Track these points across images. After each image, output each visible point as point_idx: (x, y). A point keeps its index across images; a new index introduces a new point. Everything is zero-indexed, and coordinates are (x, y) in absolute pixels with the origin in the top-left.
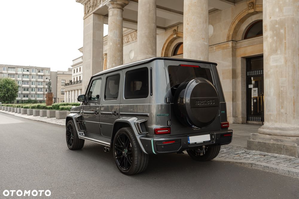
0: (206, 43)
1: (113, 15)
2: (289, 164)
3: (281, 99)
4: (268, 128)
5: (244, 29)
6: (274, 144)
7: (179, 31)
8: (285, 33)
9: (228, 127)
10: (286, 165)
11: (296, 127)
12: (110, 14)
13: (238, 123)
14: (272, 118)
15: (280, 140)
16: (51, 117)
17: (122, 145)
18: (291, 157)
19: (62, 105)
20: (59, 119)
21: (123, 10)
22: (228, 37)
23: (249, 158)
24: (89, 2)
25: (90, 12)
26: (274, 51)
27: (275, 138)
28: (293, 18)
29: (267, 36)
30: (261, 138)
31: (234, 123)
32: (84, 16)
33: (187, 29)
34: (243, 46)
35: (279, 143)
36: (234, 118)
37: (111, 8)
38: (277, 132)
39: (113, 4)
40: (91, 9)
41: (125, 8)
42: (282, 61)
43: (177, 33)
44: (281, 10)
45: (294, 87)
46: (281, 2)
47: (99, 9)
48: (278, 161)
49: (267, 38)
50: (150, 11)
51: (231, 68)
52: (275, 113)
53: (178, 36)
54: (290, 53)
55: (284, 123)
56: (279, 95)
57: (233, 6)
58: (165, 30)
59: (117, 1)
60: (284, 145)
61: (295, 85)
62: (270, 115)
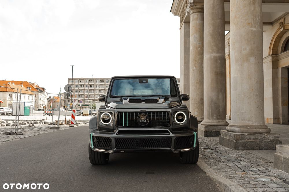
0: (254, 29)
1: (193, 20)
12: (191, 18)
25: (182, 21)
32: (180, 27)
37: (192, 14)
39: (192, 9)
43: (284, 26)
53: (285, 28)
58: (271, 25)
59: (196, 6)
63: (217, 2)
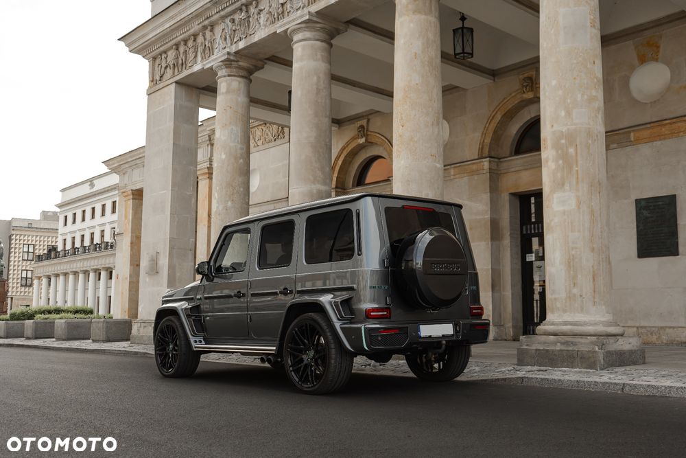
0: (438, 165)
1: (228, 92)
2: (582, 375)
3: (572, 269)
4: (553, 324)
5: (515, 132)
6: (561, 350)
7: (371, 129)
8: (577, 153)
9: (481, 314)
10: (576, 376)
11: (598, 319)
12: (222, 86)
13: (506, 340)
14: (558, 305)
15: (572, 343)
17: (304, 344)
18: (589, 370)
19: (43, 312)
21: (251, 81)
24: (164, 56)
25: (165, 77)
26: (560, 185)
27: (563, 341)
28: (589, 128)
29: (548, 157)
30: (541, 343)
31: (496, 339)
32: (150, 87)
33: (400, 136)
34: (513, 170)
35: (570, 348)
36: (496, 327)
37: (224, 76)
38: (568, 328)
39: (229, 66)
40: (169, 72)
41: (254, 75)
42: (573, 202)
43: (367, 135)
44: (569, 113)
45: (593, 249)
46: (569, 101)
47: (191, 74)
48: (565, 373)
49: (547, 162)
50: (318, 91)
51: (488, 216)
52: (563, 295)
53: (369, 140)
54: (585, 189)
55: (579, 313)
56: (569, 263)
57: (492, 81)
58: (337, 125)
59: (238, 61)
60: (578, 351)
61: (594, 246)
62: (555, 299)
63: (324, 82)
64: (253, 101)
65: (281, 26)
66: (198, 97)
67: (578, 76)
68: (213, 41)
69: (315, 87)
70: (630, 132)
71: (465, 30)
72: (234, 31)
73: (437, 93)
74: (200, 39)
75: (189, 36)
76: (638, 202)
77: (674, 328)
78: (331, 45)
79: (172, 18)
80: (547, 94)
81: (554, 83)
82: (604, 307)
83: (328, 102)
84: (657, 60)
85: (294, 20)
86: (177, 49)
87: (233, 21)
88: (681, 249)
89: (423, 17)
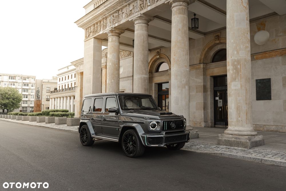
0: (188, 70)
1: (112, 41)
2: (243, 153)
3: (238, 111)
4: (231, 130)
6: (234, 141)
7: (161, 53)
8: (241, 68)
10: (242, 153)
11: (248, 129)
12: (110, 39)
13: (208, 127)
14: (233, 124)
15: (238, 138)
16: (49, 123)
18: (245, 149)
20: (58, 124)
21: (120, 37)
22: (200, 60)
23: (219, 150)
24: (89, 28)
25: (90, 36)
26: (234, 79)
27: (235, 137)
28: (245, 58)
29: (230, 69)
30: (227, 137)
31: (205, 127)
32: (85, 39)
33: (174, 59)
35: (238, 140)
36: (205, 123)
37: (111, 36)
38: (236, 133)
39: (112, 32)
40: (92, 34)
42: (239, 86)
43: (160, 55)
44: (238, 53)
45: (246, 103)
46: (238, 48)
47: (99, 35)
48: (237, 151)
49: (229, 70)
50: (144, 41)
51: (202, 84)
52: (235, 120)
53: (161, 57)
54: (244, 81)
55: (241, 127)
56: (237, 108)
57: (204, 37)
58: (150, 51)
59: (115, 30)
60: (241, 141)
61: (247, 102)
62: (232, 121)
63: (146, 38)
64: (121, 43)
65: (130, 18)
66: (102, 42)
67: (241, 38)
68: (106, 24)
69: (143, 40)
70: (254, 56)
71: (196, 19)
72: (114, 20)
73: (187, 43)
74: (102, 22)
75: (98, 21)
76: (257, 80)
77: (269, 125)
78: (148, 25)
79: (92, 15)
80: (230, 45)
81: (232, 41)
82: (250, 125)
83: (147, 45)
84: (264, 30)
85: (135, 16)
86: (94, 26)
87: (113, 16)
88: (272, 98)
89: (182, 15)
